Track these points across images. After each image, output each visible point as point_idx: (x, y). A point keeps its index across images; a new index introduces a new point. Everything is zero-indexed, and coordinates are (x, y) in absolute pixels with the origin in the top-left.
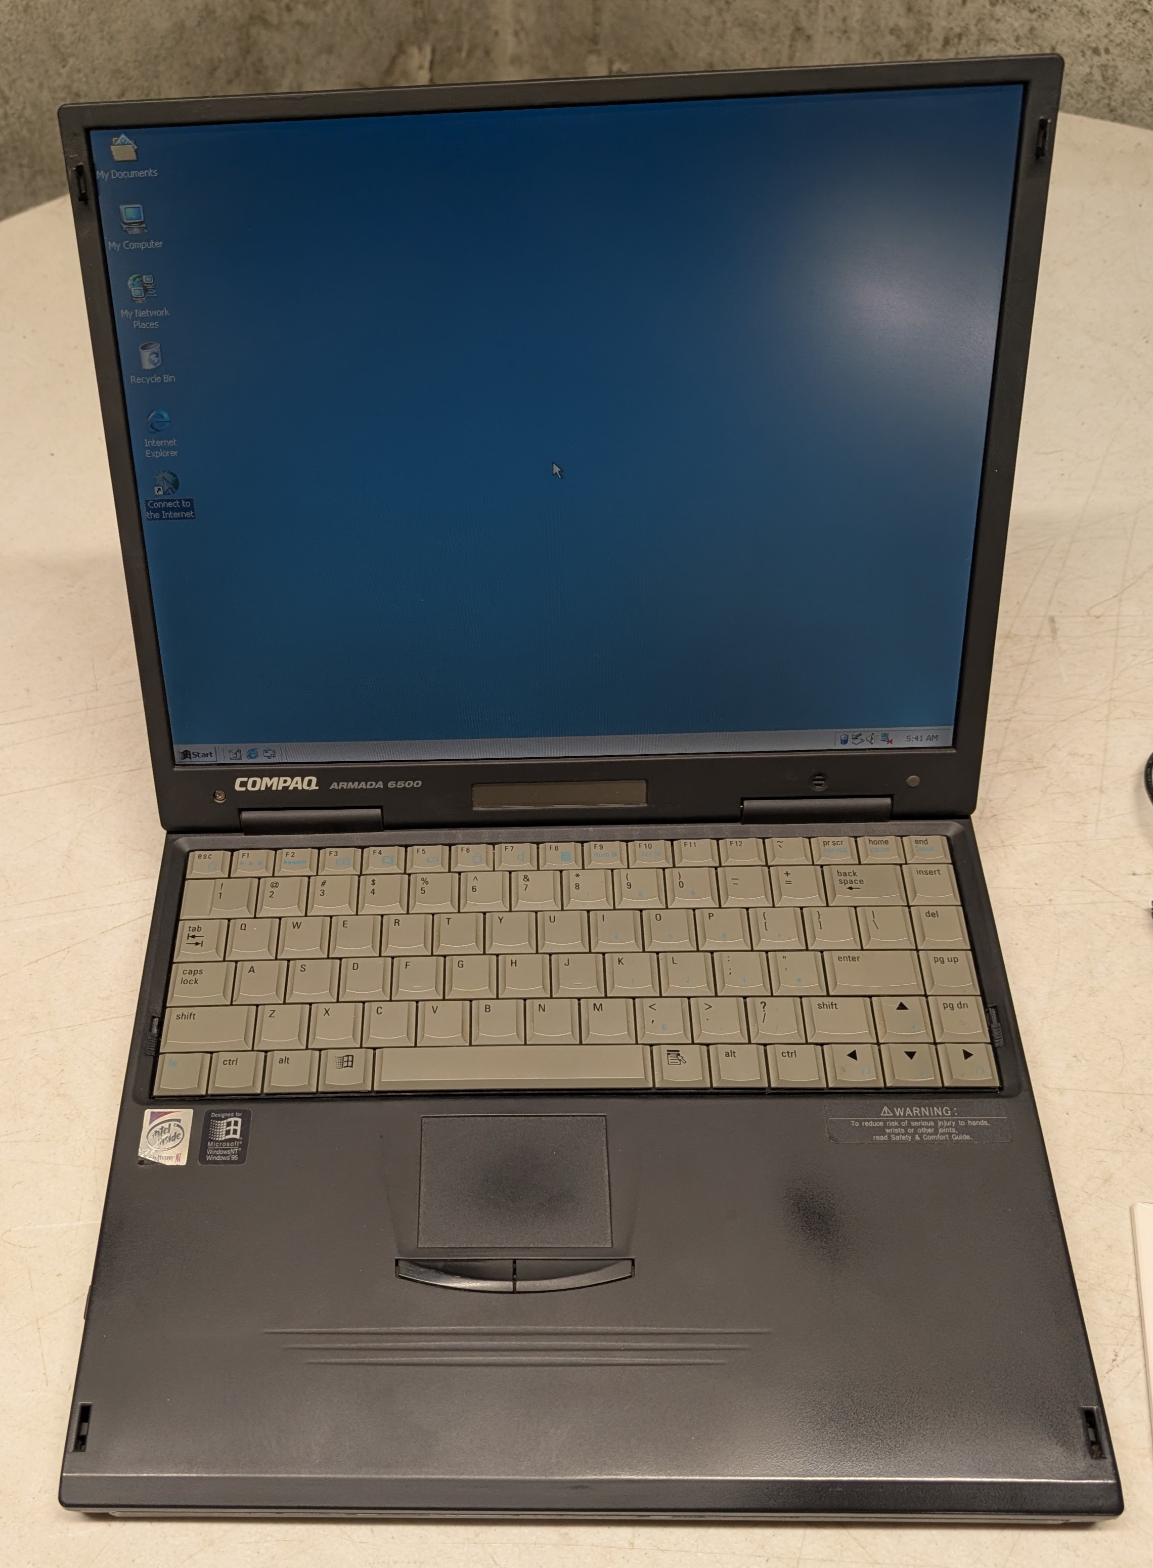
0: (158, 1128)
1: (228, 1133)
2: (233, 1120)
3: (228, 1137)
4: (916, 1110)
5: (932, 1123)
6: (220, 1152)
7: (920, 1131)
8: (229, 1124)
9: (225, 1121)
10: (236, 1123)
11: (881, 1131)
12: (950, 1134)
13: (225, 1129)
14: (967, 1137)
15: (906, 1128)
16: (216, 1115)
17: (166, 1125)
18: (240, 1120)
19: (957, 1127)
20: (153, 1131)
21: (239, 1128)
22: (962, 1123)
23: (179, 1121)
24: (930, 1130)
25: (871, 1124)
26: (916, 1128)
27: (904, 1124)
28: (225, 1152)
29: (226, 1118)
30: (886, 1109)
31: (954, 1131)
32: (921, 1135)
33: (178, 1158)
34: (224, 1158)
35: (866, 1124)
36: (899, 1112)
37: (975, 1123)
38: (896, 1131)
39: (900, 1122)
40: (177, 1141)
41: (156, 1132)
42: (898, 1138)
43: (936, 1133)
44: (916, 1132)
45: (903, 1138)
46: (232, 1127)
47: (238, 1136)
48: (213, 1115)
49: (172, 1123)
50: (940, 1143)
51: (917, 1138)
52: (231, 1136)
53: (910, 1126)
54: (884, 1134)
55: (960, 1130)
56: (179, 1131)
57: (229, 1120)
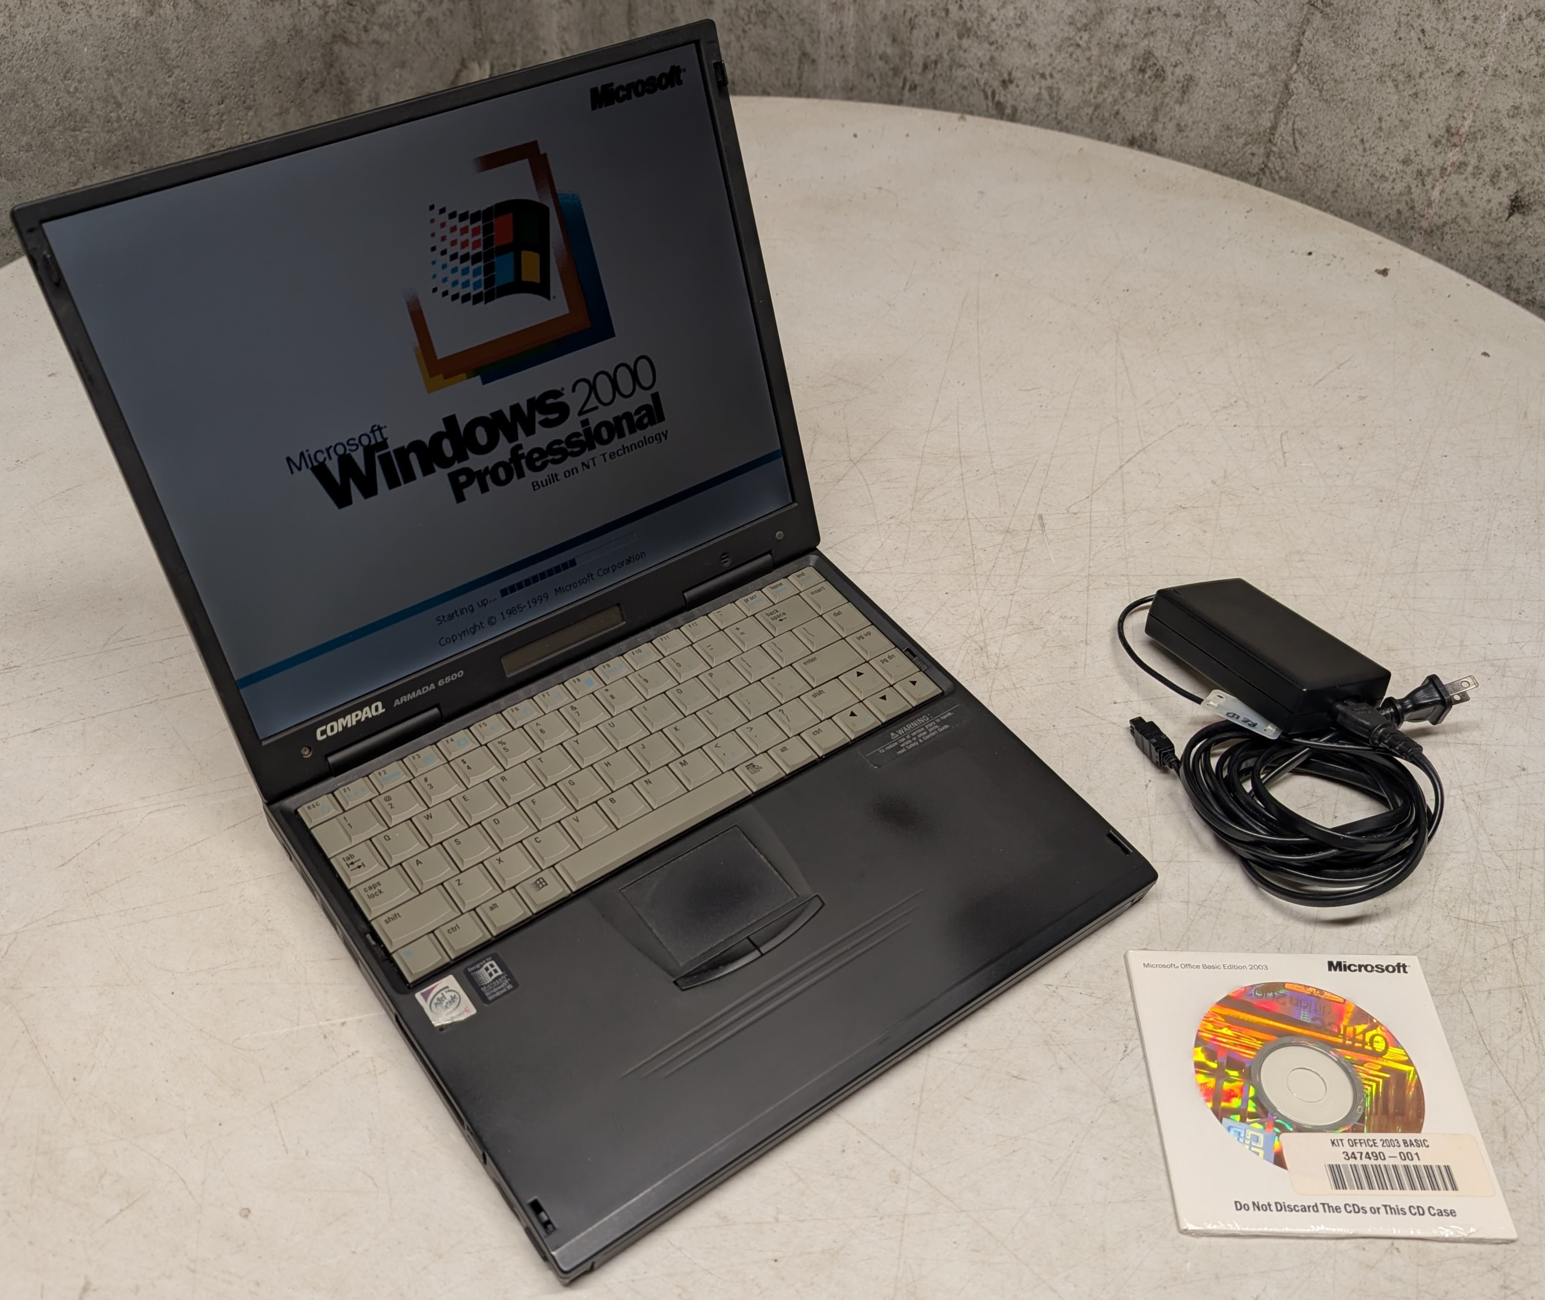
0: (435, 1001)
1: (491, 975)
2: (487, 965)
3: (493, 977)
4: (909, 727)
5: (923, 729)
6: (495, 990)
7: (919, 736)
8: (487, 969)
9: (483, 969)
10: (492, 966)
11: (899, 747)
12: (936, 729)
13: (486, 974)
14: (947, 726)
15: (911, 739)
16: (472, 969)
17: (440, 996)
18: (493, 962)
19: (937, 724)
20: (433, 1005)
21: (496, 967)
22: (938, 721)
23: (447, 987)
24: (925, 733)
25: (891, 747)
26: (916, 736)
27: (908, 737)
28: (499, 988)
29: (481, 966)
30: (892, 734)
31: (937, 727)
32: (921, 738)
33: (467, 1010)
34: (502, 992)
35: (888, 748)
36: (900, 732)
37: (945, 717)
38: (907, 743)
39: (905, 737)
40: (457, 1001)
41: (436, 1004)
42: (911, 746)
43: (928, 733)
44: (918, 739)
45: (914, 745)
46: (491, 970)
47: (500, 972)
48: (470, 970)
49: (443, 992)
50: (934, 737)
51: (921, 741)
52: (495, 975)
53: (912, 737)
54: (902, 748)
55: (941, 724)
56: (453, 994)
57: (485, 966)
